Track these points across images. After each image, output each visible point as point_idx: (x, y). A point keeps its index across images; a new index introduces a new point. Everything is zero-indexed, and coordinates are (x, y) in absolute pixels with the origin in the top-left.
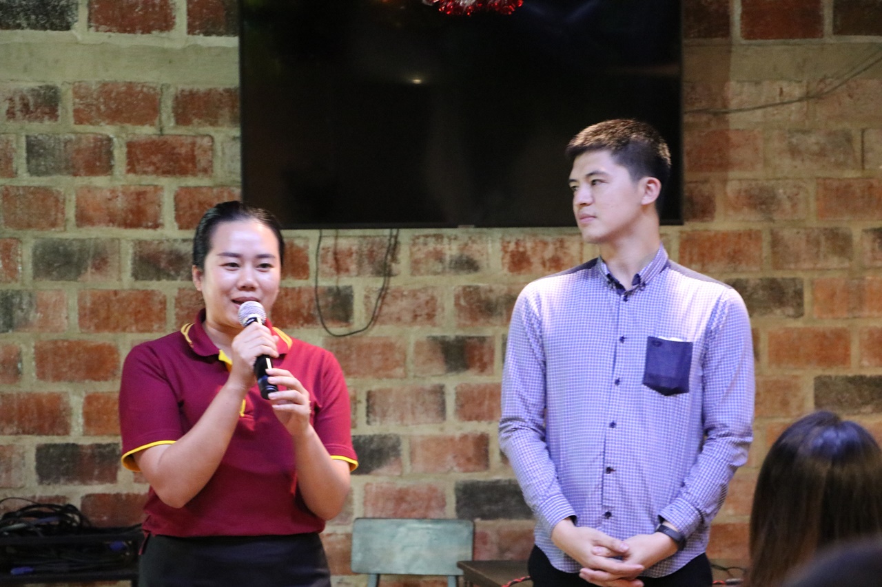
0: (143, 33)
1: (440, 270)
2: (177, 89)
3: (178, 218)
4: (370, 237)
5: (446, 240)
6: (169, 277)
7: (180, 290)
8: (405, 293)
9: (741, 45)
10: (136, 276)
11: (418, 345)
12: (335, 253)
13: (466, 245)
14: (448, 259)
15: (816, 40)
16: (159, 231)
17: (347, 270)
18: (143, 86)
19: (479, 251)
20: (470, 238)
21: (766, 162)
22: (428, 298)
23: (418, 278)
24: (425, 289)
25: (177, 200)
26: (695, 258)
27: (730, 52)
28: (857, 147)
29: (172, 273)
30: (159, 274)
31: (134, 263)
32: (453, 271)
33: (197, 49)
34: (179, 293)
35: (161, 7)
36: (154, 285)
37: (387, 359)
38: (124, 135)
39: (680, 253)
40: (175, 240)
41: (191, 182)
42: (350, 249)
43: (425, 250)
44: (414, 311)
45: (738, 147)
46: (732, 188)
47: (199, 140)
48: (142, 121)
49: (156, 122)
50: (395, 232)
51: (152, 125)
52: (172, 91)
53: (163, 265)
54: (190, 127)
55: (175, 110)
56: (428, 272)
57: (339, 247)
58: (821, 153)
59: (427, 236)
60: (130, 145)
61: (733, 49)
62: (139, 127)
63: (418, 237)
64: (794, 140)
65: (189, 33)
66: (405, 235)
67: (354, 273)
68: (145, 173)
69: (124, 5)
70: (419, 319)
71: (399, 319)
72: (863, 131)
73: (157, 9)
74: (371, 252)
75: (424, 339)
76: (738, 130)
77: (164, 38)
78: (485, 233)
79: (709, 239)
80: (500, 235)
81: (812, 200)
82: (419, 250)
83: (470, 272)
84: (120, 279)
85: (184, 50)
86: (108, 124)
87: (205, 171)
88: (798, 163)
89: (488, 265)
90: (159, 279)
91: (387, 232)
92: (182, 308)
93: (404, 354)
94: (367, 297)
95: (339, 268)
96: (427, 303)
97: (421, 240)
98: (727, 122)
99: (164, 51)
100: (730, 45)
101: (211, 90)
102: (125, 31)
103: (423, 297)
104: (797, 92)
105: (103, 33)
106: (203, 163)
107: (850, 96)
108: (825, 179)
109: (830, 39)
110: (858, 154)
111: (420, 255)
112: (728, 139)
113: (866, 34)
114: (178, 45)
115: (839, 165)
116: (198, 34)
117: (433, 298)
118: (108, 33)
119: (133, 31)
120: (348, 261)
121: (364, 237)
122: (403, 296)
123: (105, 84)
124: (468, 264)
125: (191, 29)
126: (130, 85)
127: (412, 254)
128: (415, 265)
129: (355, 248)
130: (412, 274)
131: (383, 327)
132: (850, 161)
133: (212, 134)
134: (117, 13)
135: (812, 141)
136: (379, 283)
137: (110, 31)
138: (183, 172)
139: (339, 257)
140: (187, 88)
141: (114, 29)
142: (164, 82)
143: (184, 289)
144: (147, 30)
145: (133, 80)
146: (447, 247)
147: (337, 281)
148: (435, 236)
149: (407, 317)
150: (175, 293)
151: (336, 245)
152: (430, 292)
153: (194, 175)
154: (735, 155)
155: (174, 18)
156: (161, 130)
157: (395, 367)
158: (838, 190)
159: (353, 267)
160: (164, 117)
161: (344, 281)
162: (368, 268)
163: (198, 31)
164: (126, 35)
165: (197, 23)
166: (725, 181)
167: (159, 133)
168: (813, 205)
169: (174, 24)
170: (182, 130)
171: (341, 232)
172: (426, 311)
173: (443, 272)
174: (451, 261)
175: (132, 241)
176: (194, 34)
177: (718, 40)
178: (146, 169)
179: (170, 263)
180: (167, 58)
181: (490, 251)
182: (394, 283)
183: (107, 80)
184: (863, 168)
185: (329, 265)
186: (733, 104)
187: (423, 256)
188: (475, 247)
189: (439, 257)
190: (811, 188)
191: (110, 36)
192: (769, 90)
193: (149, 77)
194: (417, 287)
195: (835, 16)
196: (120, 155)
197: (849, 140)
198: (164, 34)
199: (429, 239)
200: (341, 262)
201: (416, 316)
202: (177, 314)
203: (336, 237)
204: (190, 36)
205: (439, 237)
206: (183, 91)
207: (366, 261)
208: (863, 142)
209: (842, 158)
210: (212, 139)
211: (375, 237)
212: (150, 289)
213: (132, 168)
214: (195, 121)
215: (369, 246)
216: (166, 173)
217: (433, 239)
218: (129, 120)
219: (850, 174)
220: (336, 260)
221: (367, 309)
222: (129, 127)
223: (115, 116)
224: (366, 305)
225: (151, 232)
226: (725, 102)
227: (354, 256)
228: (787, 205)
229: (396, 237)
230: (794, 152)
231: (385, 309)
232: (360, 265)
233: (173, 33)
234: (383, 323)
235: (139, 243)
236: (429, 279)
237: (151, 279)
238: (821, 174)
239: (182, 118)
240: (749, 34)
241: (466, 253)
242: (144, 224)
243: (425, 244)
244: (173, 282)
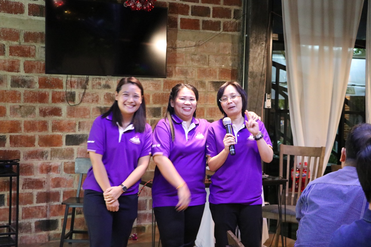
0: (15, 14)
1: (100, 88)
2: (25, 31)
3: (25, 70)
4: (81, 78)
5: (102, 79)
6: (22, 87)
7: (25, 91)
8: (90, 94)
9: (180, 30)
10: (12, 86)
11: (93, 109)
12: (71, 82)
13: (107, 81)
14: (102, 85)
15: (198, 31)
16: (19, 73)
17: (74, 87)
18: (14, 30)
19: (111, 83)
20: (108, 79)
21: (186, 62)
22: (96, 96)
23: (94, 90)
24: (96, 93)
25: (24, 64)
26: (167, 87)
27: (177, 32)
28: (207, 59)
29: (23, 86)
30: (19, 86)
31: (11, 82)
32: (103, 88)
33: (31, 20)
34: (25, 92)
35: (20, 7)
36: (17, 89)
37: (85, 113)
38: (8, 44)
39: (164, 86)
40: (24, 76)
41: (29, 59)
42: (75, 81)
43: (96, 82)
44: (93, 99)
45: (179, 58)
46: (177, 68)
47: (31, 47)
48: (14, 40)
49: (19, 40)
50: (88, 76)
51: (17, 41)
52: (23, 32)
53: (20, 83)
54: (29, 43)
55: (24, 37)
56: (97, 88)
57: (72, 80)
58: (199, 61)
59: (96, 78)
60: (10, 47)
61: (178, 31)
62: (13, 42)
63: (94, 78)
64: (192, 57)
65: (29, 15)
66: (91, 77)
67: (76, 88)
68: (15, 56)
69: (9, 5)
70: (94, 101)
71: (88, 101)
72: (209, 55)
73: (19, 7)
74: (81, 82)
75: (95, 107)
76: (178, 53)
77: (21, 16)
78: (112, 78)
79: (171, 82)
80: (117, 79)
81: (196, 73)
82: (94, 82)
83: (108, 89)
84: (7, 87)
85: (27, 20)
86: (4, 40)
87: (33, 56)
88: (193, 63)
89: (113, 87)
90: (19, 87)
91: (85, 76)
92: (25, 96)
93: (89, 111)
94: (79, 95)
95: (72, 86)
96: (96, 97)
97: (95, 79)
98: (176, 51)
99: (21, 20)
100: (177, 30)
101: (35, 32)
102: (9, 13)
103: (95, 95)
104: (194, 43)
105: (2, 13)
106: (32, 54)
107: (206, 46)
108: (200, 67)
109: (202, 31)
110: (208, 61)
111: (95, 83)
112: (176, 56)
113: (210, 30)
114: (26, 18)
115: (204, 64)
116: (32, 15)
117: (98, 96)
118: (4, 13)
119: (12, 13)
120: (74, 84)
121: (79, 78)
122: (89, 95)
123: (3, 28)
124: (107, 87)
125: (29, 14)
126: (11, 29)
127: (92, 83)
128: (93, 86)
129: (76, 81)
130: (92, 89)
131: (84, 103)
132: (206, 63)
133: (35, 45)
134: (7, 7)
135: (197, 57)
136: (83, 91)
137: (5, 12)
138: (27, 56)
139: (71, 83)
140: (28, 31)
141: (6, 12)
142: (21, 29)
143: (26, 91)
144: (16, 13)
145: (12, 28)
146: (102, 81)
147: (71, 90)
148: (99, 78)
149: (91, 101)
150: (24, 92)
151: (71, 80)
152: (97, 94)
153: (30, 57)
154: (178, 60)
155: (24, 10)
156: (20, 43)
157: (87, 115)
158: (203, 70)
159: (76, 86)
160: (21, 39)
161: (73, 90)
162: (80, 87)
163: (31, 15)
164: (10, 14)
165: (31, 12)
166: (175, 67)
167: (19, 44)
168: (197, 74)
169: (24, 12)
170: (26, 44)
171: (73, 76)
172: (96, 99)
173: (101, 88)
174: (103, 85)
175: (11, 76)
176: (30, 15)
177: (174, 28)
178: (15, 54)
179: (22, 83)
180: (22, 22)
181: (114, 83)
182: (87, 91)
183: (3, 27)
184: (209, 65)
185: (69, 85)
186: (178, 46)
187: (95, 84)
188: (110, 81)
189: (100, 84)
190: (196, 69)
191: (4, 14)
192: (188, 43)
193: (16, 27)
194: (94, 92)
195: (203, 25)
196: (7, 50)
197: (206, 58)
198: (21, 15)
199: (97, 79)
200: (72, 85)
201: (93, 101)
202: (24, 98)
203: (71, 77)
204: (29, 16)
205: (100, 79)
206: (27, 32)
207: (79, 85)
208: (209, 59)
209: (204, 62)
210: (35, 47)
211: (82, 78)
212: (16, 90)
213: (11, 54)
214: (30, 41)
215: (80, 80)
216: (21, 56)
217: (98, 79)
218: (10, 40)
219: (205, 67)
220: (71, 84)
221: (79, 98)
222: (10, 42)
223: (5, 38)
224: (79, 97)
225: (16, 73)
226: (176, 46)
227: (76, 83)
228: (190, 74)
229: (88, 78)
230: (192, 60)
231: (84, 99)
232: (78, 86)
233: (24, 15)
234: (84, 102)
235: (13, 77)
236: (97, 90)
237: (16, 87)
238: (199, 66)
239: (26, 40)
240: (182, 28)
241: (107, 83)
242: (14, 71)
243: (96, 80)
244: (23, 88)
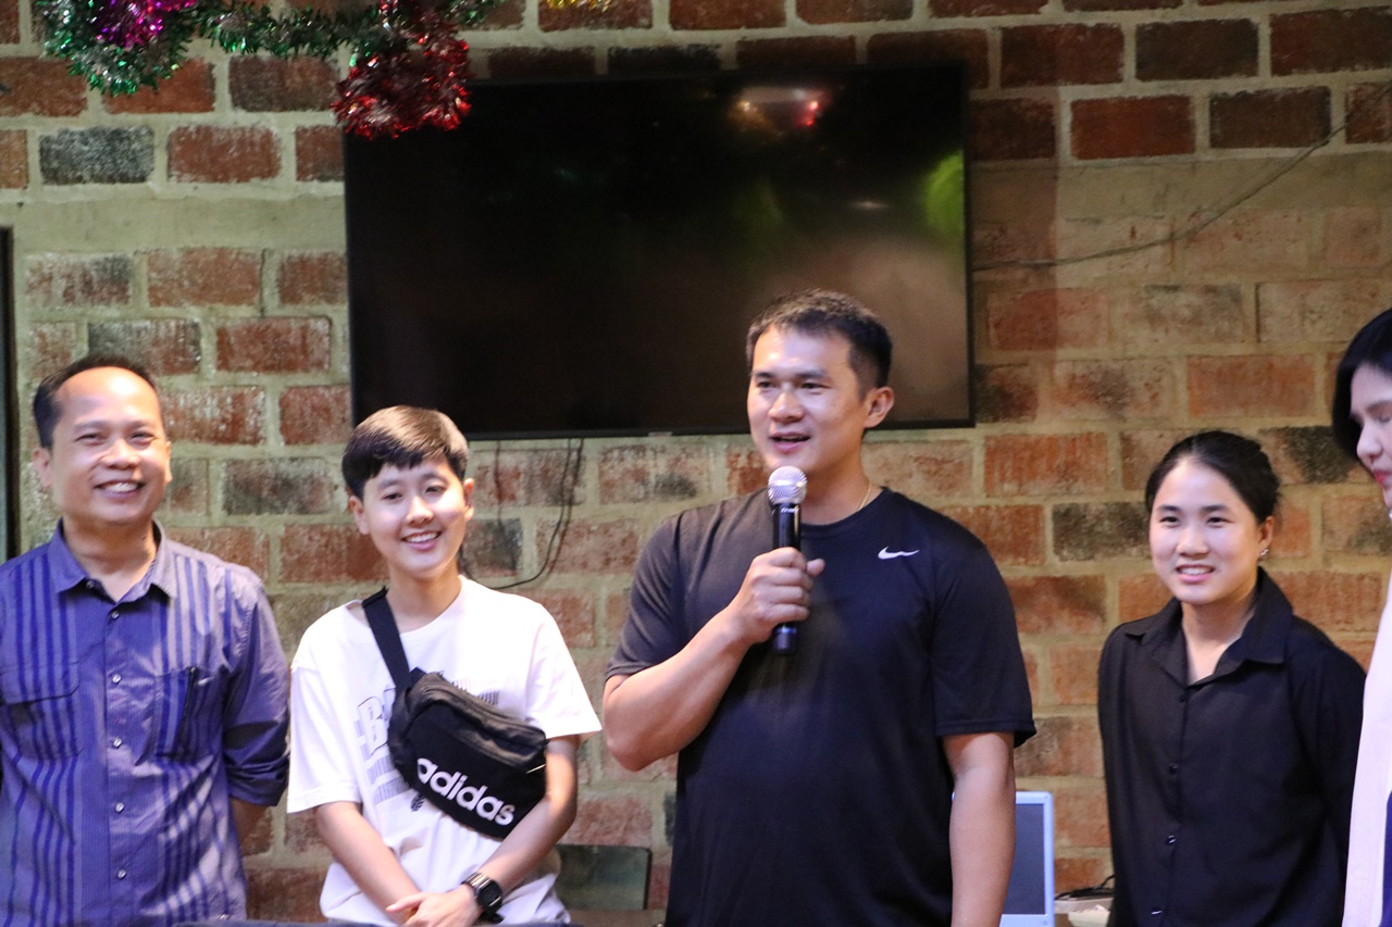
0: (238, 182)
1: (641, 496)
2: (282, 254)
3: (284, 429)
4: (543, 450)
5: (649, 453)
6: (274, 509)
7: (288, 527)
8: (594, 528)
9: (1072, 168)
10: (228, 508)
11: (612, 601)
12: (497, 474)
13: (678, 460)
14: (652, 479)
15: (1182, 158)
16: (260, 447)
17: (513, 497)
18: (238, 254)
19: (696, 468)
20: (684, 450)
21: (1111, 336)
22: (626, 535)
23: (611, 507)
24: (621, 522)
25: (284, 404)
26: (1008, 474)
27: (1056, 178)
28: (1249, 308)
29: (278, 504)
30: (259, 506)
31: (227, 491)
32: (659, 498)
33: (310, 201)
34: (286, 531)
35: (263, 147)
36: (253, 521)
37: (569, 621)
38: (213, 319)
39: (987, 467)
40: (281, 459)
41: (300, 379)
42: (516, 468)
43: (620, 468)
44: (606, 554)
45: (1071, 313)
46: (1061, 372)
47: (312, 322)
48: (236, 299)
49: (256, 299)
50: (575, 443)
51: (251, 304)
52: (277, 258)
53: (265, 493)
54: (299, 306)
55: (281, 282)
56: (625, 499)
57: (501, 466)
58: (1196, 320)
59: (622, 449)
60: (222, 334)
61: (1061, 174)
62: (232, 307)
63: (611, 451)
64: (1154, 302)
65: (298, 179)
66: (593, 446)
67: (522, 501)
68: (241, 369)
69: (214, 144)
70: (613, 564)
71: (584, 565)
72: (1258, 287)
73: (257, 149)
74: (545, 471)
75: (621, 592)
76: (1069, 289)
77: (265, 187)
78: (703, 443)
79: (1027, 446)
80: (725, 446)
81: (1182, 387)
82: (612, 467)
83: (683, 499)
84: (208, 514)
85: (293, 202)
86: (193, 304)
87: (319, 364)
88: (1160, 335)
89: (709, 487)
90: (259, 512)
91: (564, 443)
92: (290, 552)
93: (594, 614)
94: (540, 535)
95: (501, 494)
96: (624, 541)
97: (616, 454)
98: (1052, 278)
99: (266, 205)
100: (1056, 168)
101: (326, 255)
102: (215, 180)
103: (619, 535)
104: (1161, 232)
105: (187, 184)
106: (317, 355)
107: (1238, 236)
108: (1201, 357)
109: (1205, 154)
110: (1251, 321)
111: (614, 474)
112: (1055, 303)
113: (1261, 146)
114: (285, 197)
115: (1220, 337)
116: (312, 180)
117: (631, 535)
118: (194, 184)
119: (225, 179)
120: (515, 484)
121: (535, 451)
122: (590, 532)
123: (190, 252)
124: (680, 487)
125: (302, 174)
126: (222, 253)
127: (601, 474)
128: (607, 489)
129: (523, 467)
130: (603, 502)
131: (563, 575)
132: (1239, 332)
133: (330, 315)
134: (204, 155)
135: (1184, 301)
136: (553, 515)
137: (195, 180)
138: (291, 367)
139: (501, 478)
140: (295, 253)
141: (202, 178)
142: (266, 246)
143: (292, 525)
144: (244, 177)
145: (226, 245)
146: (651, 463)
147: (500, 512)
148: (633, 447)
149: (596, 562)
150: (281, 530)
151: (497, 463)
152: (628, 527)
153: (306, 370)
154: (1066, 324)
155: (279, 159)
156: (262, 310)
157: (580, 632)
158: (1220, 373)
159: (521, 493)
160: (266, 292)
161: (509, 513)
162: (542, 495)
163: (310, 176)
164: (217, 185)
165: (310, 165)
166: (1051, 364)
167: (259, 315)
168: (1183, 396)
169: (279, 168)
170: (289, 310)
171: (504, 444)
172: (623, 553)
173: (646, 497)
174: (658, 483)
175: (224, 461)
176: (305, 180)
177: (1039, 161)
178: (242, 364)
179: (274, 490)
180: (270, 214)
181: (713, 468)
182: (577, 514)
183: (192, 245)
184: (1259, 341)
185: (488, 490)
186: (1063, 251)
187: (617, 476)
188: (692, 462)
189: (640, 476)
190: (1180, 371)
191: (196, 188)
192: (1114, 231)
193: (245, 240)
194: (610, 519)
195: (1212, 123)
196: (208, 346)
197: (1237, 299)
198: (266, 183)
199: (626, 452)
200: (504, 486)
201: (607, 562)
202: (283, 560)
203: (498, 451)
204: (300, 183)
205: (640, 450)
206: (290, 257)
207: (538, 485)
208: (1258, 304)
209: (1226, 325)
210: (330, 322)
211: (552, 450)
212: (247, 526)
213: (224, 363)
214: (307, 297)
215: (542, 464)
216: (269, 368)
217: (632, 453)
218: (221, 299)
219: (1237, 350)
220: (498, 483)
221: (540, 551)
222: (220, 307)
223: (201, 295)
224: (538, 545)
225: (248, 448)
226: (1050, 253)
227: (522, 477)
228: (1145, 397)
229: (580, 450)
230: (1154, 318)
231: (566, 550)
232: (530, 490)
233: (279, 181)
234: (563, 570)
235: (234, 463)
236: (627, 509)
237: (249, 513)
238: (1196, 350)
239: (288, 295)
240: (1084, 150)
241: (678, 471)
242: (241, 437)
243: (622, 460)
244: (279, 516)
